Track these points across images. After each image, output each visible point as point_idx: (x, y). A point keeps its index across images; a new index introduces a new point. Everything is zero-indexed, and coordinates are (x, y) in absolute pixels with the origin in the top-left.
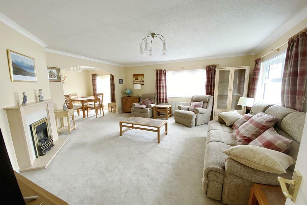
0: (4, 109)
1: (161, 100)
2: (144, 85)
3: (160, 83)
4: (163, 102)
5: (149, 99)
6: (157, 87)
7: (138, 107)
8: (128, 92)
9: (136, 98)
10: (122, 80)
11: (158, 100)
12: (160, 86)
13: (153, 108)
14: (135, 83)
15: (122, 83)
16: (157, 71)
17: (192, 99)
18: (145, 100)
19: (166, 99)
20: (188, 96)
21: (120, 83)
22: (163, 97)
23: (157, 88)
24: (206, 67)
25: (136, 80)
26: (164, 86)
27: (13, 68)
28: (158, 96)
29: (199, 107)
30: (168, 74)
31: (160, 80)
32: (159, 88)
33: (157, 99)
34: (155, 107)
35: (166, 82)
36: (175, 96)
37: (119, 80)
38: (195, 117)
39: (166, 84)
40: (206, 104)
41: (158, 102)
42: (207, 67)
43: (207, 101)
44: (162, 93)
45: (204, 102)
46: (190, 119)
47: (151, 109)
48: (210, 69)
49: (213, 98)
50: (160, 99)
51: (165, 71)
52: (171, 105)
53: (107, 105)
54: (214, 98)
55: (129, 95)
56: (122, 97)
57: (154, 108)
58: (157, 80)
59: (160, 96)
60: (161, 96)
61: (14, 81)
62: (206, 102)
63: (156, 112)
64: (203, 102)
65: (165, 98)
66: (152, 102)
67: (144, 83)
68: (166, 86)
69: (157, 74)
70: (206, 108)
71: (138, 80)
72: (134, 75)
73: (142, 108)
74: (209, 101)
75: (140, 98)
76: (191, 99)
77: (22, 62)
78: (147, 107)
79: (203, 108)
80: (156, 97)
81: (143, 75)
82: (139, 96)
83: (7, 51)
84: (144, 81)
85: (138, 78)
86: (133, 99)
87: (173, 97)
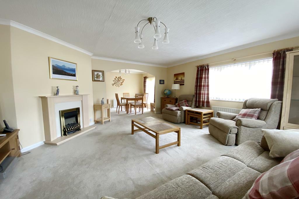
0: (39, 97)
1: (201, 103)
2: (184, 84)
3: (201, 82)
4: (203, 105)
5: (185, 100)
6: (196, 86)
7: (169, 108)
8: (167, 93)
9: (173, 99)
10: (164, 81)
11: (197, 103)
12: (200, 86)
13: (185, 111)
14: (175, 83)
15: (164, 83)
16: (198, 67)
17: (244, 105)
18: (181, 102)
19: (208, 102)
20: (240, 100)
21: (160, 83)
22: (203, 99)
23: (197, 89)
24: (272, 54)
25: (176, 79)
26: (205, 85)
27: (53, 70)
28: (198, 97)
29: (251, 116)
30: (211, 70)
31: (201, 78)
32: (199, 88)
33: (196, 101)
34: (189, 111)
35: (208, 80)
36: (221, 99)
37: (160, 80)
38: (235, 131)
39: (208, 82)
40: (264, 113)
41: (197, 105)
42: (274, 54)
43: (268, 108)
44: (202, 94)
45: (262, 110)
46: (225, 132)
47: (183, 112)
48: (279, 56)
49: (280, 104)
50: (199, 101)
51: (208, 66)
52: (212, 110)
53: (150, 104)
54: (282, 103)
55: (168, 95)
56: (161, 98)
57: (187, 111)
58: (197, 79)
59: (200, 98)
60: (202, 97)
61: (52, 78)
62: (266, 111)
63: (189, 117)
64: (259, 109)
65: (205, 101)
66: (188, 105)
67: (184, 83)
68: (208, 86)
69: (198, 71)
70: (264, 120)
71: (179, 80)
72: (175, 75)
73: (172, 110)
74: (271, 109)
75: (177, 99)
76: (243, 103)
77: (64, 66)
78: (178, 110)
79: (258, 118)
80: (194, 99)
81: (183, 74)
82: (177, 96)
83: (49, 58)
84: (185, 81)
85: (179, 78)
86: (170, 100)
87: (217, 99)
